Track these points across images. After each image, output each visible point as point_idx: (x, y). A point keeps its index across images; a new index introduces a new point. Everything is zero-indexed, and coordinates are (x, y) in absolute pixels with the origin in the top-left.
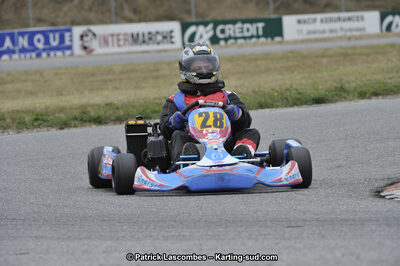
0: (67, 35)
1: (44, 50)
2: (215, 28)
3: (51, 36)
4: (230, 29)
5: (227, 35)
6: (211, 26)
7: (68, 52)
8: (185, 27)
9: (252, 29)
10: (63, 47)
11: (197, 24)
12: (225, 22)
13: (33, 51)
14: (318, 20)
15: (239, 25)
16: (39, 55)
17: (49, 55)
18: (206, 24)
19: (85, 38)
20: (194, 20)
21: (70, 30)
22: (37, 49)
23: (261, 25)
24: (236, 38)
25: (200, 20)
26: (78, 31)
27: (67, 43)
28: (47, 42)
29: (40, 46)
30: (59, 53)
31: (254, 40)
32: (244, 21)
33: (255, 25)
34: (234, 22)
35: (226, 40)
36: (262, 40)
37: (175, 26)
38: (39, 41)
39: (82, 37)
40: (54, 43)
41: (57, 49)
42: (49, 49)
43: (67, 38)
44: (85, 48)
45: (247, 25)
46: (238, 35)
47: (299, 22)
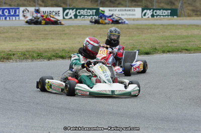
0: (17, 10)
1: (8, 16)
2: (76, 11)
3: (11, 10)
4: (82, 12)
5: (81, 14)
6: (75, 10)
7: (17, 17)
8: (64, 10)
10: (15, 15)
11: (69, 9)
12: (80, 9)
13: (3, 16)
14: (117, 10)
15: (86, 10)
16: (6, 18)
17: (10, 18)
18: (73, 9)
19: (24, 12)
20: (68, 7)
21: (19, 9)
22: (5, 15)
24: (84, 16)
25: (71, 7)
26: (22, 9)
27: (17, 14)
28: (9, 13)
29: (7, 14)
30: (14, 18)
32: (88, 9)
33: (92, 11)
34: (84, 9)
35: (80, 16)
37: (61, 9)
38: (6, 12)
39: (23, 11)
40: (12, 14)
41: (13, 16)
42: (10, 16)
43: (17, 12)
44: (24, 16)
45: (89, 11)
46: (85, 14)
47: (110, 10)
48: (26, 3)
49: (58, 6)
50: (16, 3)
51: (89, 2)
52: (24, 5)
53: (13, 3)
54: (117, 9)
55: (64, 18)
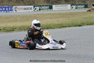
0: (12, 8)
1: (8, 11)
3: (9, 8)
4: (43, 7)
6: (39, 7)
7: (12, 11)
8: (34, 7)
10: (11, 10)
11: (37, 6)
12: (42, 6)
13: (6, 11)
15: (44, 7)
16: (7, 12)
17: (9, 12)
18: (38, 6)
19: (15, 9)
20: (36, 5)
22: (6, 10)
24: (44, 9)
26: (14, 7)
27: (12, 9)
30: (11, 11)
32: (45, 6)
33: (47, 7)
34: (43, 6)
38: (7, 9)
39: (15, 8)
42: (9, 10)
44: (16, 10)
47: (56, 6)
48: (16, 4)
49: (31, 5)
51: (46, 3)
52: (15, 5)
53: (10, 5)
54: (59, 5)
55: (34, 11)
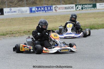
0: (52, 7)
1: (47, 10)
2: (82, 6)
3: (48, 7)
4: (85, 6)
5: (85, 7)
6: (81, 5)
7: (52, 11)
8: (76, 5)
9: (90, 6)
10: (51, 10)
11: (79, 5)
12: (84, 5)
15: (87, 5)
16: (46, 12)
17: (48, 12)
18: (80, 5)
20: (78, 4)
21: (52, 6)
23: (92, 5)
24: (87, 8)
25: (79, 4)
26: (54, 6)
27: (52, 9)
28: (47, 9)
29: (46, 9)
30: (50, 11)
31: (90, 8)
32: (88, 4)
33: (91, 5)
35: (85, 8)
36: (92, 8)
37: (74, 5)
38: (46, 8)
39: (55, 8)
40: (49, 9)
41: (50, 10)
42: (48, 10)
44: (55, 10)
45: (89, 5)
46: (87, 7)
47: (100, 4)
48: (55, 3)
49: (72, 4)
50: (51, 4)
53: (49, 4)
55: (76, 10)
